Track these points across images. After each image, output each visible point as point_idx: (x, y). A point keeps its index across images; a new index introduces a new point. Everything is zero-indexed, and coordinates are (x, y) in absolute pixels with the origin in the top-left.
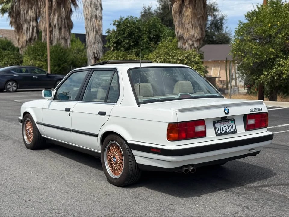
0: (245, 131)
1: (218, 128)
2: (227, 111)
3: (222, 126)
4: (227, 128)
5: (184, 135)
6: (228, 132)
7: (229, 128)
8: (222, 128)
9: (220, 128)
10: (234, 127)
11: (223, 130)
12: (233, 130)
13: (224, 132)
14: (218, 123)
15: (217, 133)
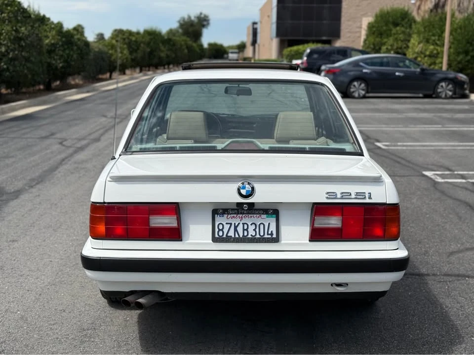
0: (308, 242)
1: (221, 226)
2: (247, 191)
3: (236, 221)
4: (252, 228)
5: (119, 229)
6: (249, 236)
7: (257, 230)
8: (236, 228)
9: (227, 226)
10: (273, 228)
11: (235, 230)
12: (268, 234)
13: (237, 236)
14: (226, 216)
15: (217, 236)
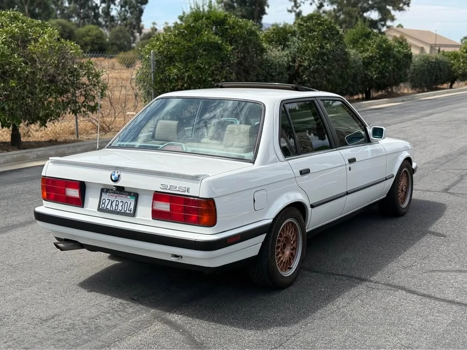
0: (151, 219)
1: (104, 200)
3: (112, 198)
4: (121, 204)
5: (52, 195)
6: (118, 210)
7: (123, 206)
8: (112, 203)
9: (107, 201)
10: (132, 207)
11: (111, 205)
12: (129, 210)
13: (111, 209)
14: (108, 194)
15: (101, 207)
